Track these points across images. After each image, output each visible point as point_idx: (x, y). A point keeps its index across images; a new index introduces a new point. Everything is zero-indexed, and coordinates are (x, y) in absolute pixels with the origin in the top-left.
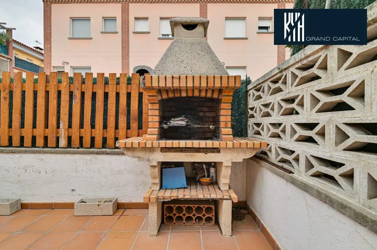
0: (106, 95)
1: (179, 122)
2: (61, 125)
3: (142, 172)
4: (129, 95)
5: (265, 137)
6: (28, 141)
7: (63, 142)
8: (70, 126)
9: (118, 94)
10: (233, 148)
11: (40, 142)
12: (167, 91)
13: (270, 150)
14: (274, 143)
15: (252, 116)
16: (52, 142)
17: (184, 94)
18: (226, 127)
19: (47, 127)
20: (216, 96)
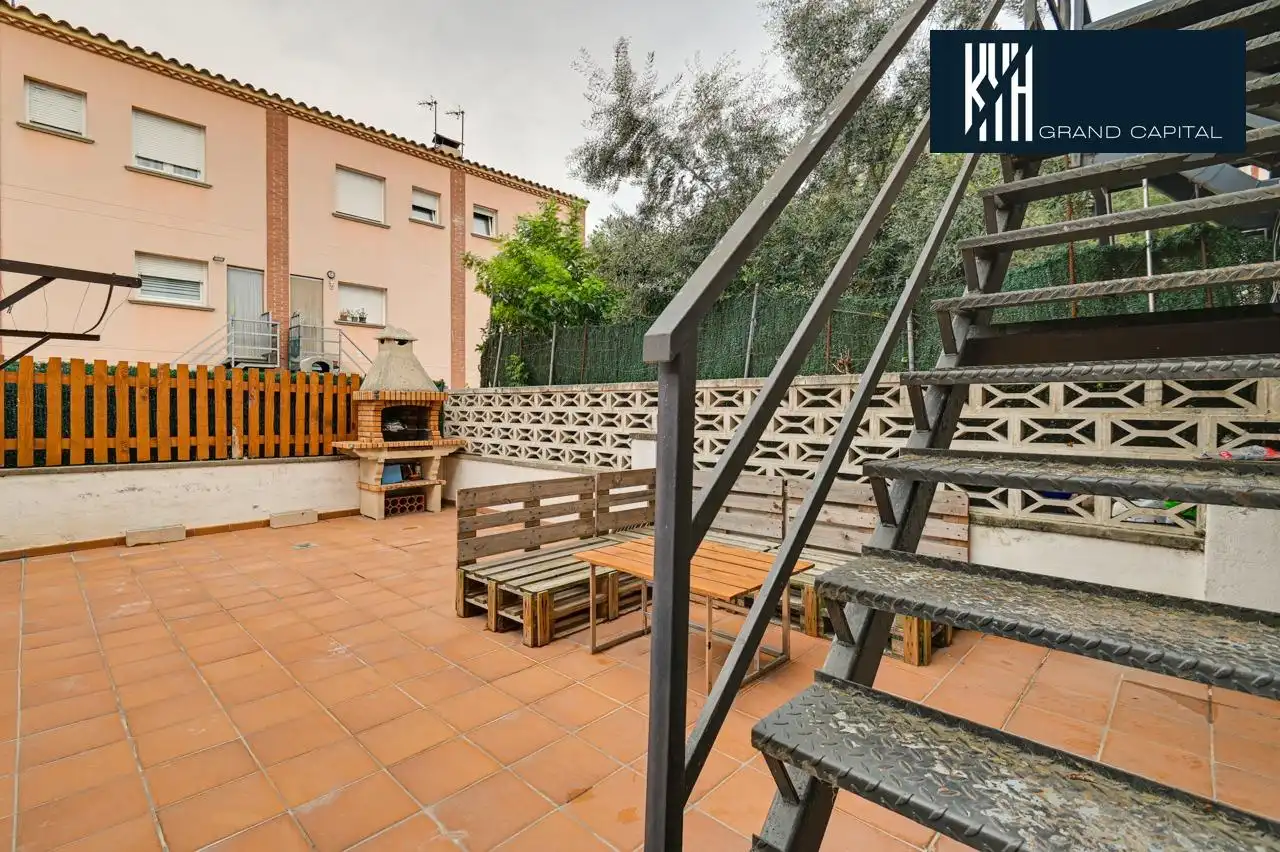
0: (293, 396)
1: (395, 427)
2: (234, 431)
3: (340, 480)
4: (321, 396)
5: (463, 436)
6: (183, 453)
7: (237, 452)
8: (246, 432)
9: (307, 396)
10: (443, 445)
11: (203, 452)
12: (390, 401)
13: (467, 446)
14: (470, 440)
15: (449, 419)
16: (220, 452)
17: (404, 404)
18: (435, 429)
19: (212, 433)
20: (428, 405)
